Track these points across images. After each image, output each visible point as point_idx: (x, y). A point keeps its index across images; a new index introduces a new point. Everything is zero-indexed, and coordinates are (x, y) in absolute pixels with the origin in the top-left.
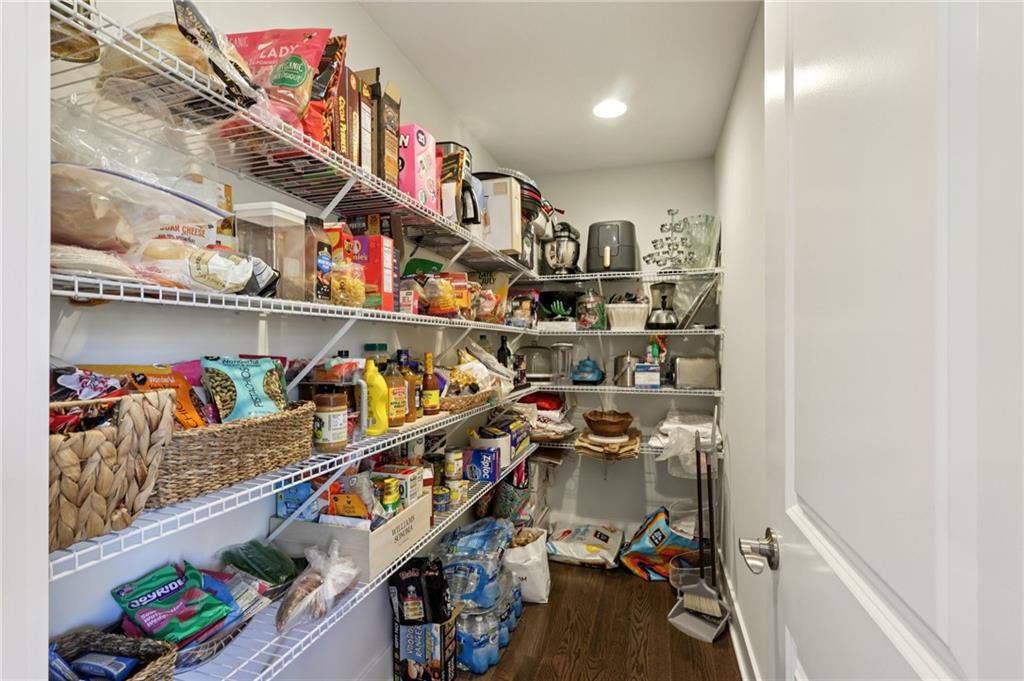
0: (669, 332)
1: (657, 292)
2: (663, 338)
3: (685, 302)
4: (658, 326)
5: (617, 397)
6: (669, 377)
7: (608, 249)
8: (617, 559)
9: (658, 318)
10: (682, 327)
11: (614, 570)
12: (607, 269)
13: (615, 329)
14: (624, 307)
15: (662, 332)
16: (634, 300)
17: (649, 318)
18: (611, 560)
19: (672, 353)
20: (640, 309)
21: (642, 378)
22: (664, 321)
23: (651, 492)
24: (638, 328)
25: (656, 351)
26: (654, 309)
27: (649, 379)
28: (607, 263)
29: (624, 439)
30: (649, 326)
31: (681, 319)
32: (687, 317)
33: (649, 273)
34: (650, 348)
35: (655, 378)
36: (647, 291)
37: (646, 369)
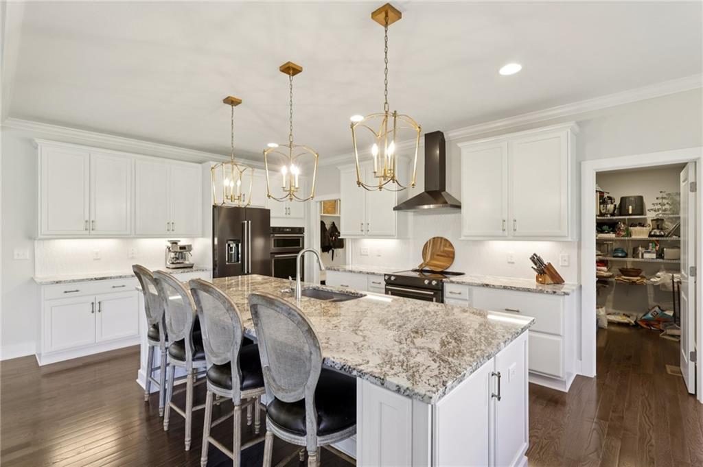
0: (660, 238)
1: (654, 222)
2: (658, 241)
3: (670, 226)
4: (655, 236)
5: (633, 262)
6: (660, 255)
7: (630, 207)
8: (635, 322)
9: (655, 232)
10: (667, 236)
11: (633, 326)
12: (630, 215)
13: (634, 237)
14: (638, 228)
15: (658, 239)
16: (643, 226)
17: (650, 232)
18: (633, 322)
19: (662, 246)
20: (646, 230)
21: (647, 256)
22: (658, 234)
23: (651, 302)
24: (645, 237)
25: (654, 245)
26: (653, 229)
27: (650, 256)
28: (630, 212)
29: (639, 278)
30: (650, 236)
31: (667, 234)
32: (669, 233)
33: (650, 216)
34: (651, 244)
35: (654, 256)
36: (649, 222)
37: (649, 252)
